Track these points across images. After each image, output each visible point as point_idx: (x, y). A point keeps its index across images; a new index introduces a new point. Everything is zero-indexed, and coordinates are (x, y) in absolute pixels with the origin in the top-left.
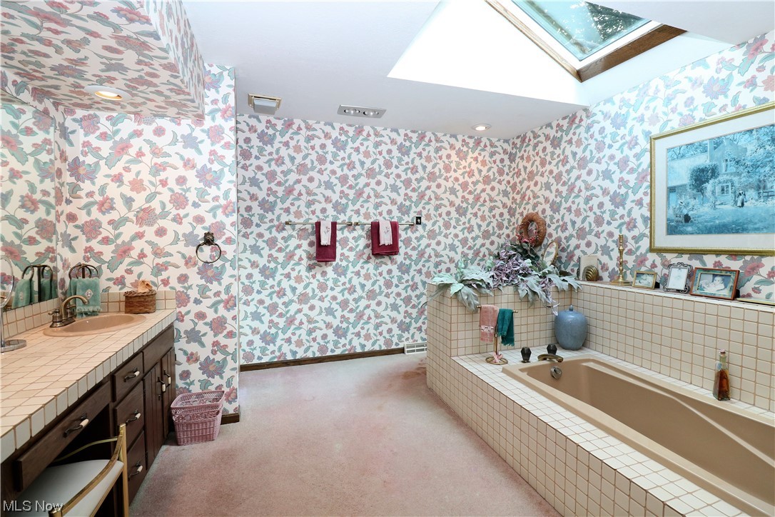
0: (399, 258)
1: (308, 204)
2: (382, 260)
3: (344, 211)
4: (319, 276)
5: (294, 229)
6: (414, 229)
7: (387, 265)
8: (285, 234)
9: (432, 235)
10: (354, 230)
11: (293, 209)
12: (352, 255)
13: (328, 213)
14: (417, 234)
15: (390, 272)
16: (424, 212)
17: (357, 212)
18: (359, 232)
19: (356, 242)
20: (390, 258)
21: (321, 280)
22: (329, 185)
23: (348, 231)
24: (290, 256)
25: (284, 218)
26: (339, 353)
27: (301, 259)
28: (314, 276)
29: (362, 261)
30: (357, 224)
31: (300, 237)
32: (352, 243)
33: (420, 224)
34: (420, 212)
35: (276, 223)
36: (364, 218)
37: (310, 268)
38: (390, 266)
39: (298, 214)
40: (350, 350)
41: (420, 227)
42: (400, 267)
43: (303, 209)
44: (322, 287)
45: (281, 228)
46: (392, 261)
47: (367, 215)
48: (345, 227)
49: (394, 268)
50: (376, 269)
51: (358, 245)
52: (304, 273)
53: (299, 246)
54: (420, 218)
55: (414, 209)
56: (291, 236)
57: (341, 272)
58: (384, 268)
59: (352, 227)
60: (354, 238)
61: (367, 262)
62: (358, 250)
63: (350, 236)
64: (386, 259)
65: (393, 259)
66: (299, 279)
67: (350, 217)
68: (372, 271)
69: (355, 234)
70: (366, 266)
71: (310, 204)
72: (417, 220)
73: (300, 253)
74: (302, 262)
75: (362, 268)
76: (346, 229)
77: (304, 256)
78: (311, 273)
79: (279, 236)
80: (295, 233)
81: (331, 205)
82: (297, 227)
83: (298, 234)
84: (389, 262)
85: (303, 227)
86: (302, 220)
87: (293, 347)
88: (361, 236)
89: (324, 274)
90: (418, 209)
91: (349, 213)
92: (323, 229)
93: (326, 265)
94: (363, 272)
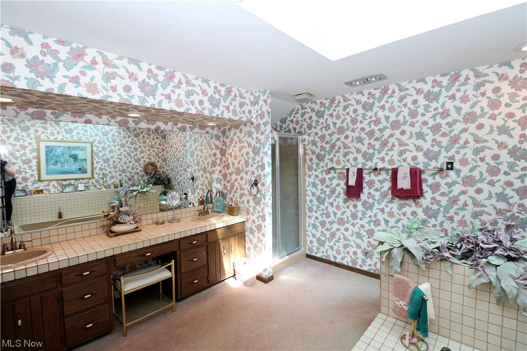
0: (425, 202)
1: (344, 155)
2: (406, 202)
3: (371, 159)
4: (351, 208)
5: (335, 173)
6: (444, 174)
7: (411, 207)
8: (330, 176)
9: (469, 181)
10: (380, 174)
11: (335, 159)
12: (377, 195)
13: (358, 161)
14: (449, 180)
15: (414, 213)
16: (458, 157)
17: (383, 159)
18: (384, 176)
19: (381, 184)
20: (415, 201)
21: (353, 210)
22: (360, 140)
23: (375, 175)
24: (333, 191)
25: (330, 166)
26: (366, 270)
27: (339, 194)
28: (348, 207)
29: (386, 200)
30: (381, 169)
31: (339, 179)
32: (377, 185)
33: (452, 169)
34: (453, 157)
35: (325, 168)
36: (389, 165)
37: (345, 201)
38: (414, 208)
39: (338, 162)
40: (375, 270)
41: (451, 173)
42: (426, 211)
43: (341, 158)
44: (354, 216)
45: (328, 171)
46: (417, 204)
47: (391, 162)
48: (372, 172)
49: (419, 211)
50: (400, 208)
51: (382, 187)
52: (341, 204)
53: (338, 185)
54: (452, 163)
55: (444, 153)
56: (334, 178)
57: (368, 206)
58: (408, 210)
59: (377, 172)
60: (379, 181)
61: (391, 202)
62: (382, 191)
63: (376, 179)
64: (410, 202)
65: (418, 202)
66: (338, 207)
67: (376, 164)
68: (395, 210)
69: (380, 177)
70: (390, 205)
71: (346, 154)
72: (447, 165)
73: (339, 189)
74: (340, 196)
75: (386, 206)
76: (373, 173)
77: (342, 192)
78: (346, 205)
79: (327, 177)
80: (336, 176)
81: (361, 155)
82: (338, 171)
83: (338, 176)
84: (413, 204)
85: (342, 171)
86: (340, 167)
87: (334, 253)
88: (385, 180)
89: (355, 206)
90: (450, 154)
91: (375, 160)
92: (350, 173)
93: (357, 200)
94: (387, 210)
